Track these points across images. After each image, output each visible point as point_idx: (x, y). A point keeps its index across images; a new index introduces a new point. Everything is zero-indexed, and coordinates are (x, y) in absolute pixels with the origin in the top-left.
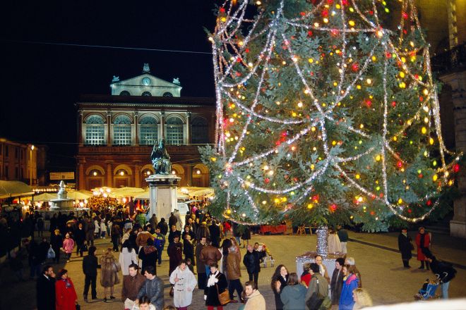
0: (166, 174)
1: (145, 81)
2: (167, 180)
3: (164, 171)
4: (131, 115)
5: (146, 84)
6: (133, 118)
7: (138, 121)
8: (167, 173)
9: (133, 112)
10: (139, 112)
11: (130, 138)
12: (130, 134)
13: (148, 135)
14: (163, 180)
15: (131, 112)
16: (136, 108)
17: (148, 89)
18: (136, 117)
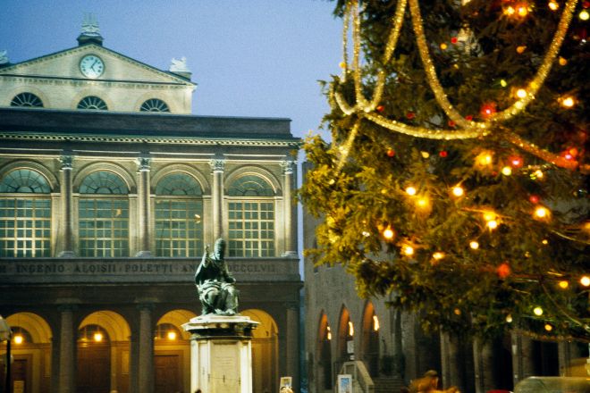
0: (229, 315)
1: (87, 64)
2: (232, 325)
3: (223, 308)
4: (51, 165)
5: (92, 74)
6: (56, 175)
7: (74, 184)
8: (230, 311)
9: (58, 157)
10: (77, 157)
11: (48, 234)
12: (48, 224)
13: (100, 224)
14: (224, 326)
15: (51, 157)
16: (68, 147)
17: (95, 89)
18: (68, 172)
